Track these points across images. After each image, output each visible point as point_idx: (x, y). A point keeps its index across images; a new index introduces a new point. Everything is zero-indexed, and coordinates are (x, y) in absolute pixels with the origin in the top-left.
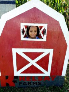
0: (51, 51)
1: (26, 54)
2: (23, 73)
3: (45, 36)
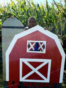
0: (49, 61)
1: (30, 63)
2: (27, 79)
3: (45, 49)
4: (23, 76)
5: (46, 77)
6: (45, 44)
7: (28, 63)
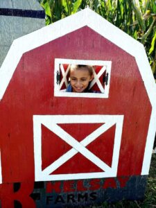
4: (44, 167)
5: (109, 163)
6: (109, 71)
7: (59, 128)
